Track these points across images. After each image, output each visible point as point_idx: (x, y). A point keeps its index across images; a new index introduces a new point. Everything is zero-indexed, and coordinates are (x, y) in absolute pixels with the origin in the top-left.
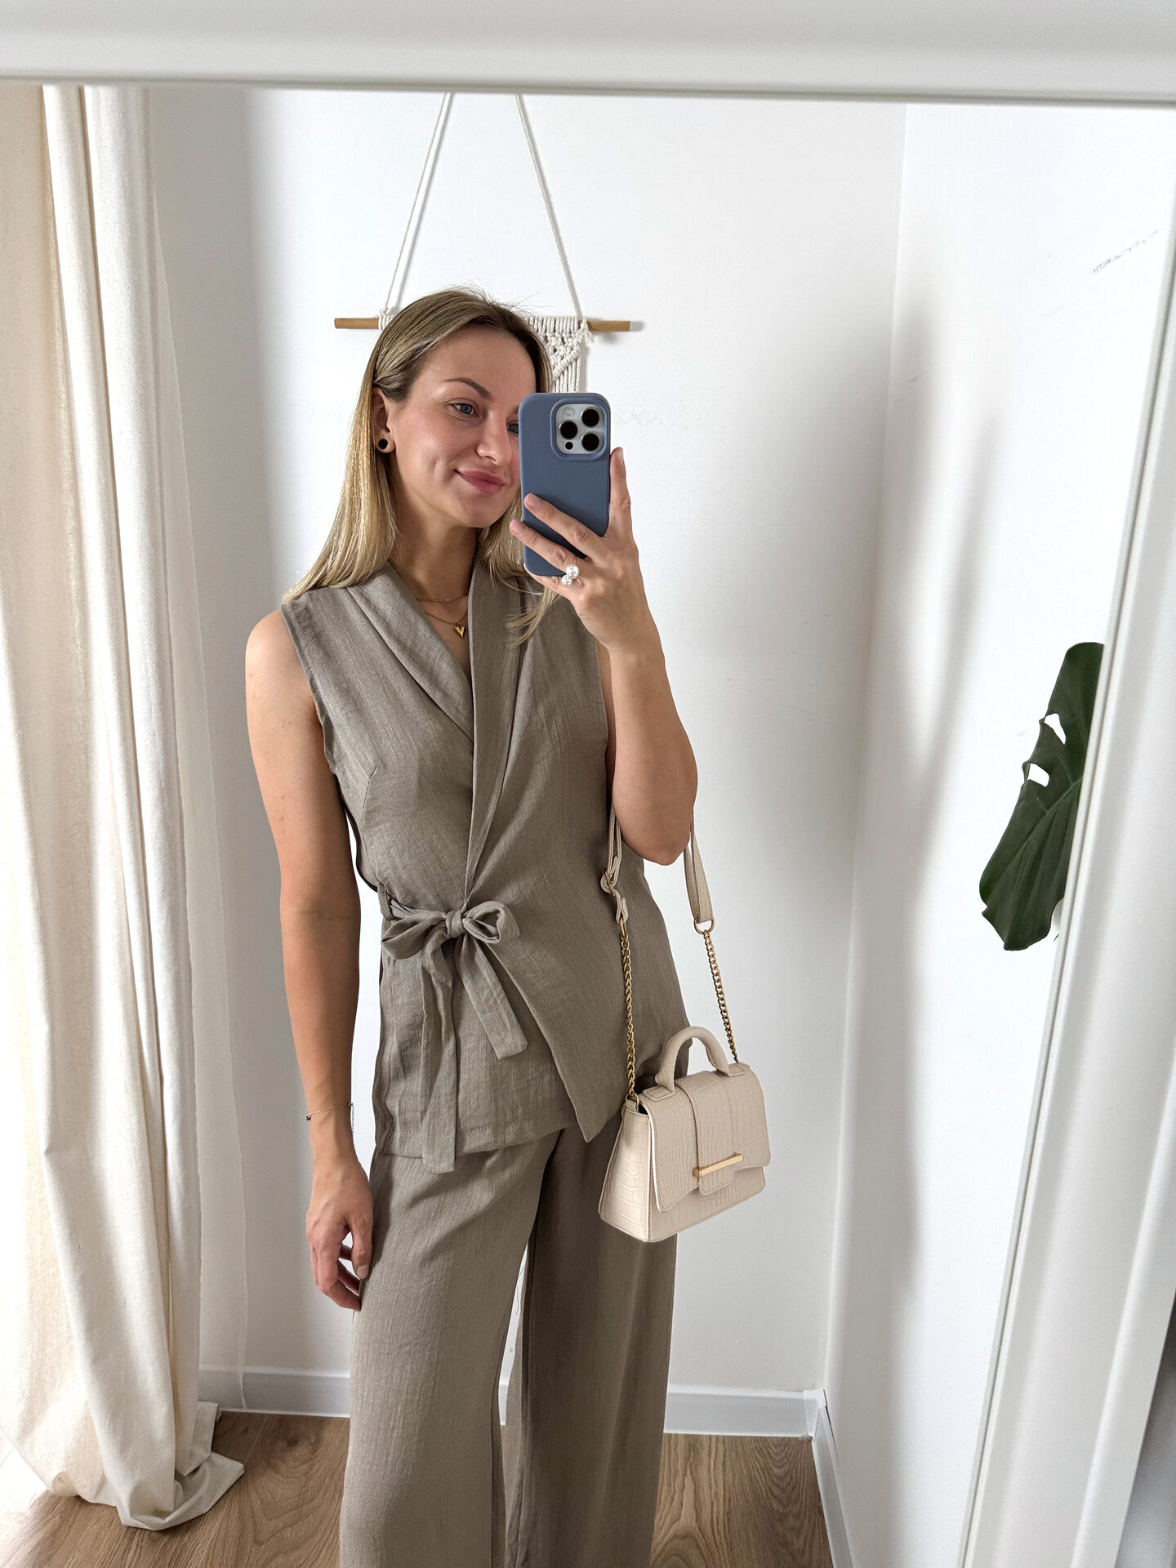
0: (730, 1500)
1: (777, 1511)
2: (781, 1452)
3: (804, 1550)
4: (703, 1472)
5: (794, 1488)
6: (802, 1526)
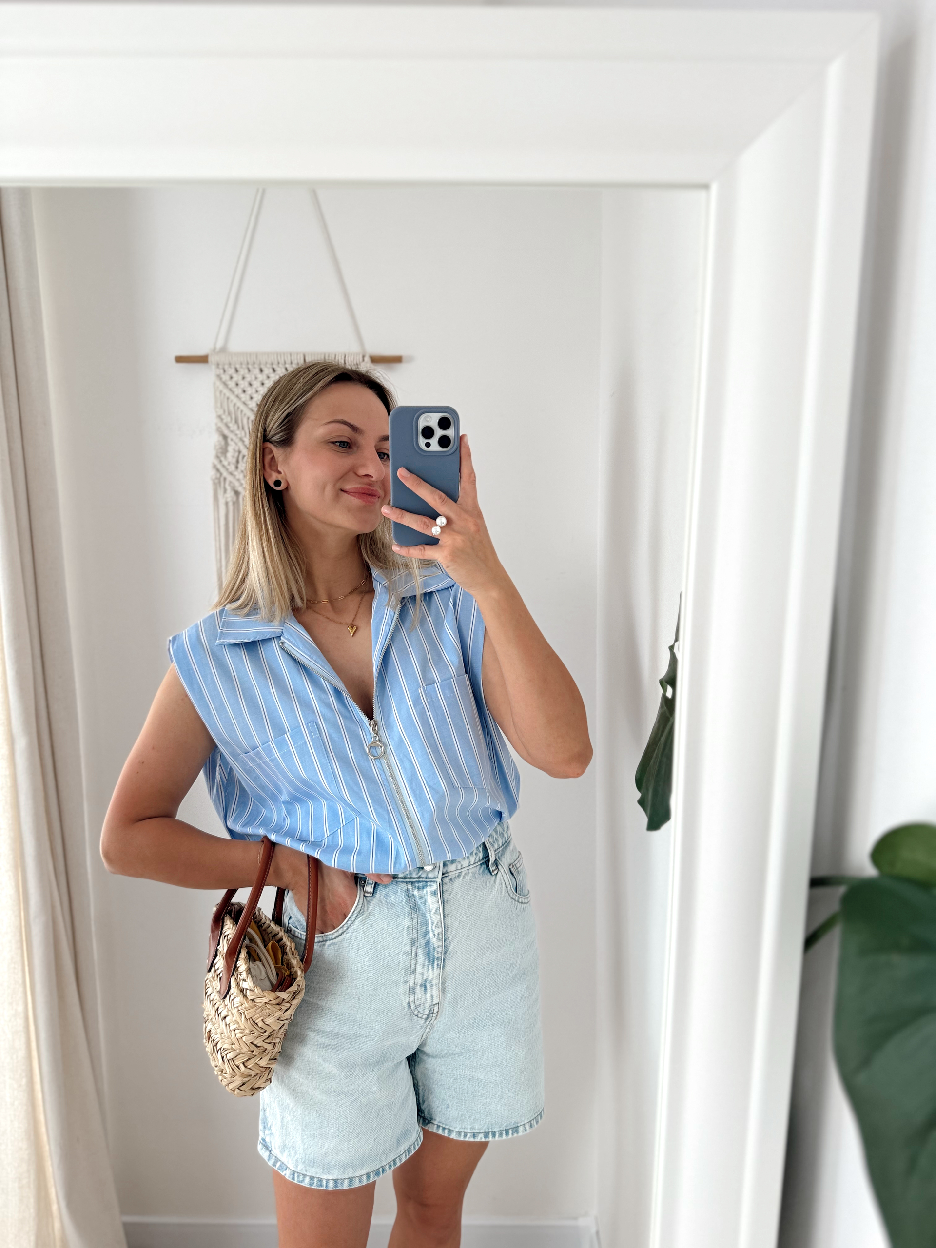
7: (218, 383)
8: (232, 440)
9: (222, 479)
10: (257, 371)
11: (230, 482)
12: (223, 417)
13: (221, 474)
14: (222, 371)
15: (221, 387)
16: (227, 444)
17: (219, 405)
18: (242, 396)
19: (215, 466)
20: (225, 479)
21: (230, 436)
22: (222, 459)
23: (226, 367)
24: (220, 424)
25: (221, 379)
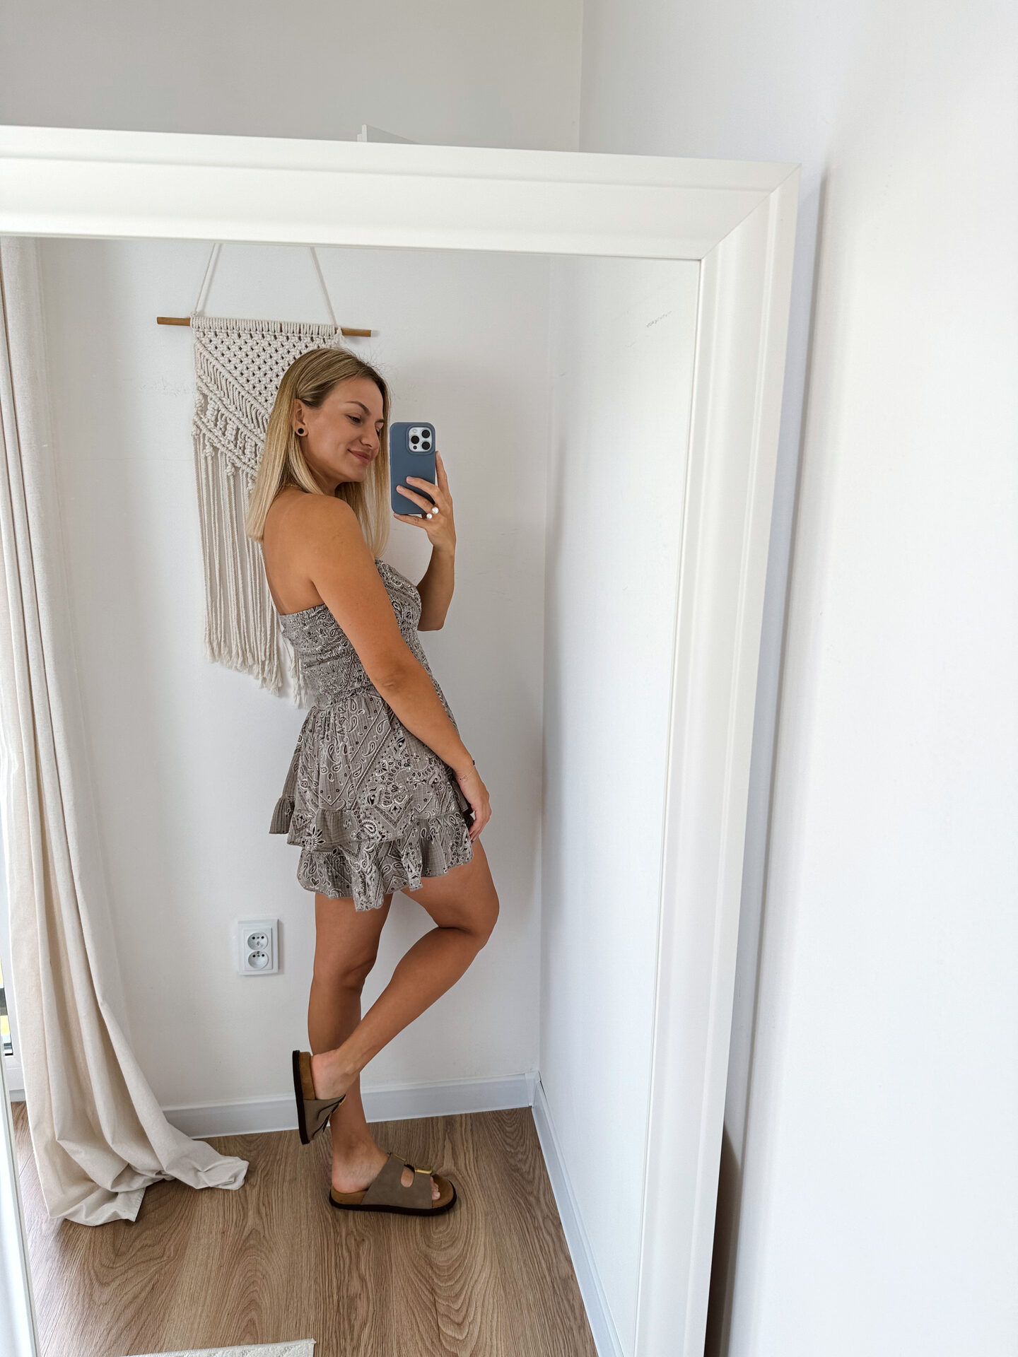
0: (477, 1150)
1: (511, 1151)
2: (511, 1118)
3: (529, 1171)
4: (458, 1136)
5: (521, 1138)
6: (528, 1156)
7: (199, 345)
8: (211, 399)
9: (201, 435)
10: (236, 335)
11: (210, 439)
12: (203, 377)
13: (201, 430)
14: (202, 334)
15: (201, 349)
16: (206, 403)
17: (199, 365)
18: (222, 358)
19: (195, 423)
20: (204, 435)
21: (210, 395)
22: (202, 416)
23: (206, 330)
24: (200, 384)
25: (201, 342)
